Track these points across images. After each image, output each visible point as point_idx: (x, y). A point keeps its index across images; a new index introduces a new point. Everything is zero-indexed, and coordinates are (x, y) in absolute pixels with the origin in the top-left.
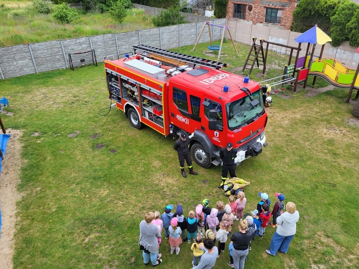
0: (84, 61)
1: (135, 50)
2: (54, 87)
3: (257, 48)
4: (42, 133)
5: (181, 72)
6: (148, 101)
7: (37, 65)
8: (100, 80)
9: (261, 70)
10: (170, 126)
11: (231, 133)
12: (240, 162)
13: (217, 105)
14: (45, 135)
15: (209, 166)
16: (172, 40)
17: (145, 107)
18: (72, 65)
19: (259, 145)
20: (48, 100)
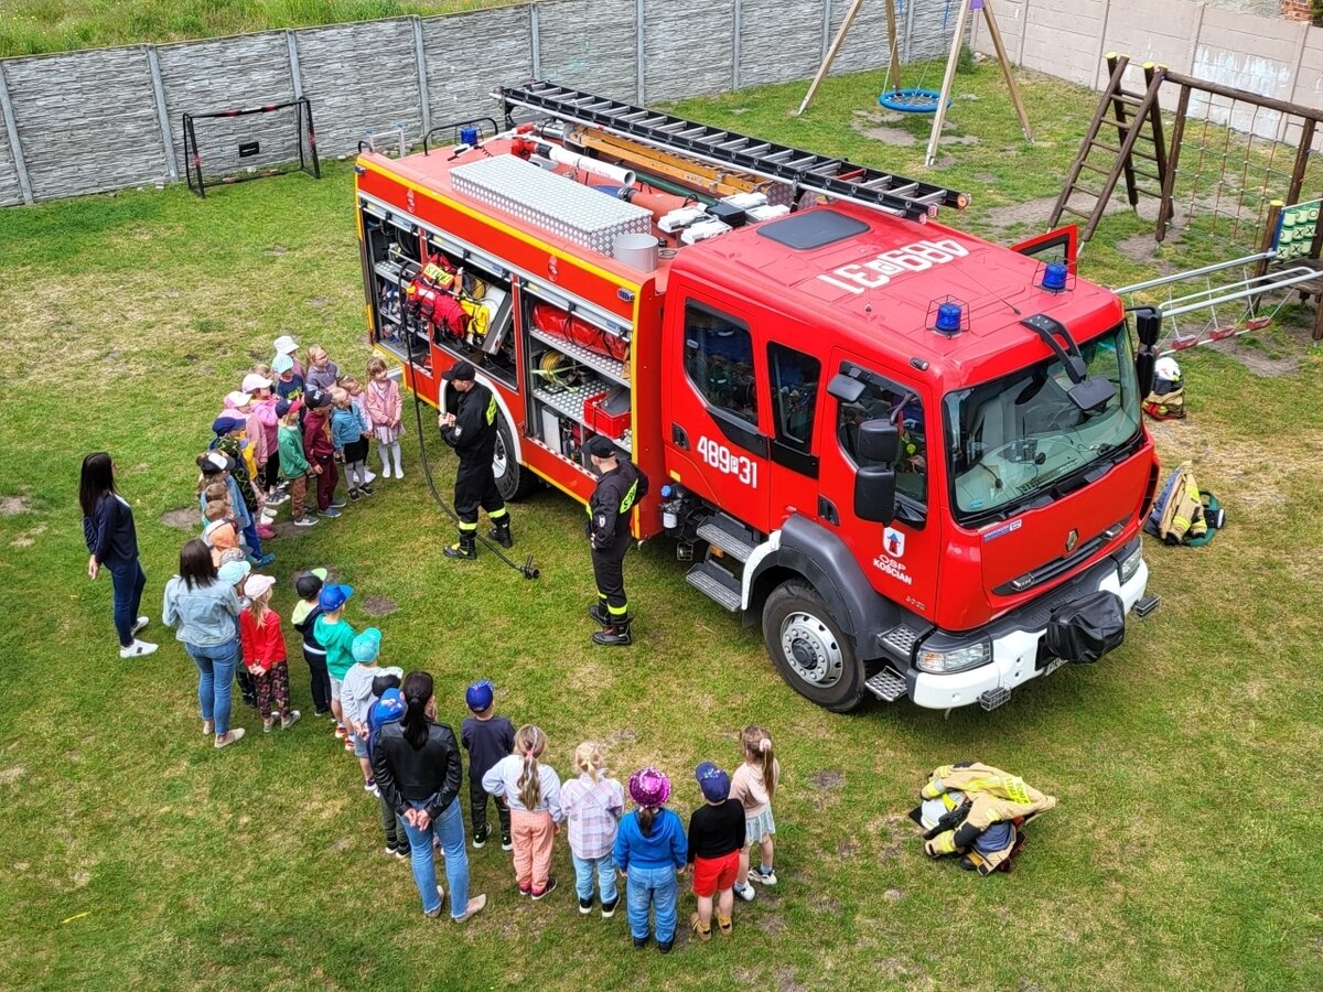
0: (257, 152)
1: (509, 108)
2: (104, 277)
3: (1126, 107)
4: (40, 502)
5: (730, 227)
6: (561, 364)
7: (28, 167)
8: (330, 249)
9: (1145, 222)
10: (666, 491)
11: (966, 543)
12: (1007, 688)
13: (903, 398)
14: (56, 513)
15: (852, 703)
16: (697, 57)
17: (547, 391)
18: (198, 168)
19: (1107, 607)
20: (74, 339)
